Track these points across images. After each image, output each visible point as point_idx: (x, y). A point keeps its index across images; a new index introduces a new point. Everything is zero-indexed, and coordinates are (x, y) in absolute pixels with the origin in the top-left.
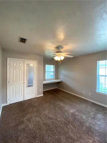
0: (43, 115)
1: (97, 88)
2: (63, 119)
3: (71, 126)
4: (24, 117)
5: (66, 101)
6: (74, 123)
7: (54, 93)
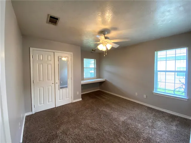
0: (84, 125)
1: (155, 87)
2: (111, 130)
3: (124, 139)
4: (58, 129)
5: (113, 106)
6: (128, 134)
7: (96, 96)
